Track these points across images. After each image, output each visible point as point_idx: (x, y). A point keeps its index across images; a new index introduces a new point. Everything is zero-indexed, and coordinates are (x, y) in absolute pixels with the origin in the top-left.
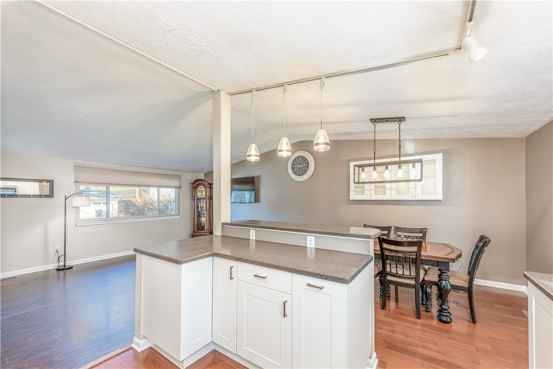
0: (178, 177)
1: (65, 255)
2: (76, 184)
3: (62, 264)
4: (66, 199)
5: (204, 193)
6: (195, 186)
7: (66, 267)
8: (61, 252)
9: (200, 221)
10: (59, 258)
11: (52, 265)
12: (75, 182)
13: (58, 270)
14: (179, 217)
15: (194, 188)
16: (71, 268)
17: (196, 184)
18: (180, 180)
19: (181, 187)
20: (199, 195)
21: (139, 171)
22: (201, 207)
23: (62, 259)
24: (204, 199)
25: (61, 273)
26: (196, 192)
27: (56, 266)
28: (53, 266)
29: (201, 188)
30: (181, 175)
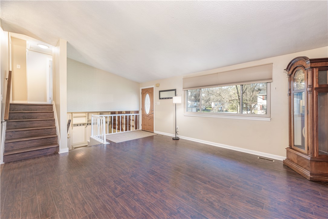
0: (268, 66)
2: (184, 90)
6: (290, 73)
17: (292, 69)
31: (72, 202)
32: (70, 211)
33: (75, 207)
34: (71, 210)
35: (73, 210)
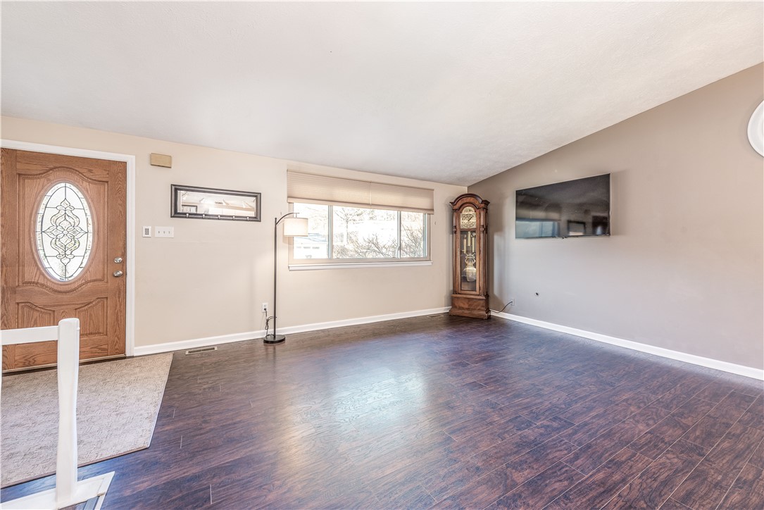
0: (429, 192)
1: (275, 317)
2: (291, 200)
3: (271, 331)
4: (276, 224)
5: (474, 220)
6: (456, 207)
7: (276, 340)
8: (271, 314)
9: (465, 273)
10: (268, 321)
11: (259, 332)
12: (288, 197)
13: (266, 342)
14: (429, 263)
15: (454, 210)
16: (283, 340)
17: (460, 203)
18: (432, 197)
19: (433, 210)
20: (464, 223)
21: (373, 180)
22: (467, 247)
23: (271, 323)
24: (473, 231)
25: (271, 348)
26: (458, 218)
27: (263, 333)
28: (260, 334)
29: (469, 211)
30: (433, 188)
31: (625, 484)
32: (647, 479)
33: (633, 474)
34: (644, 477)
35: (642, 475)
